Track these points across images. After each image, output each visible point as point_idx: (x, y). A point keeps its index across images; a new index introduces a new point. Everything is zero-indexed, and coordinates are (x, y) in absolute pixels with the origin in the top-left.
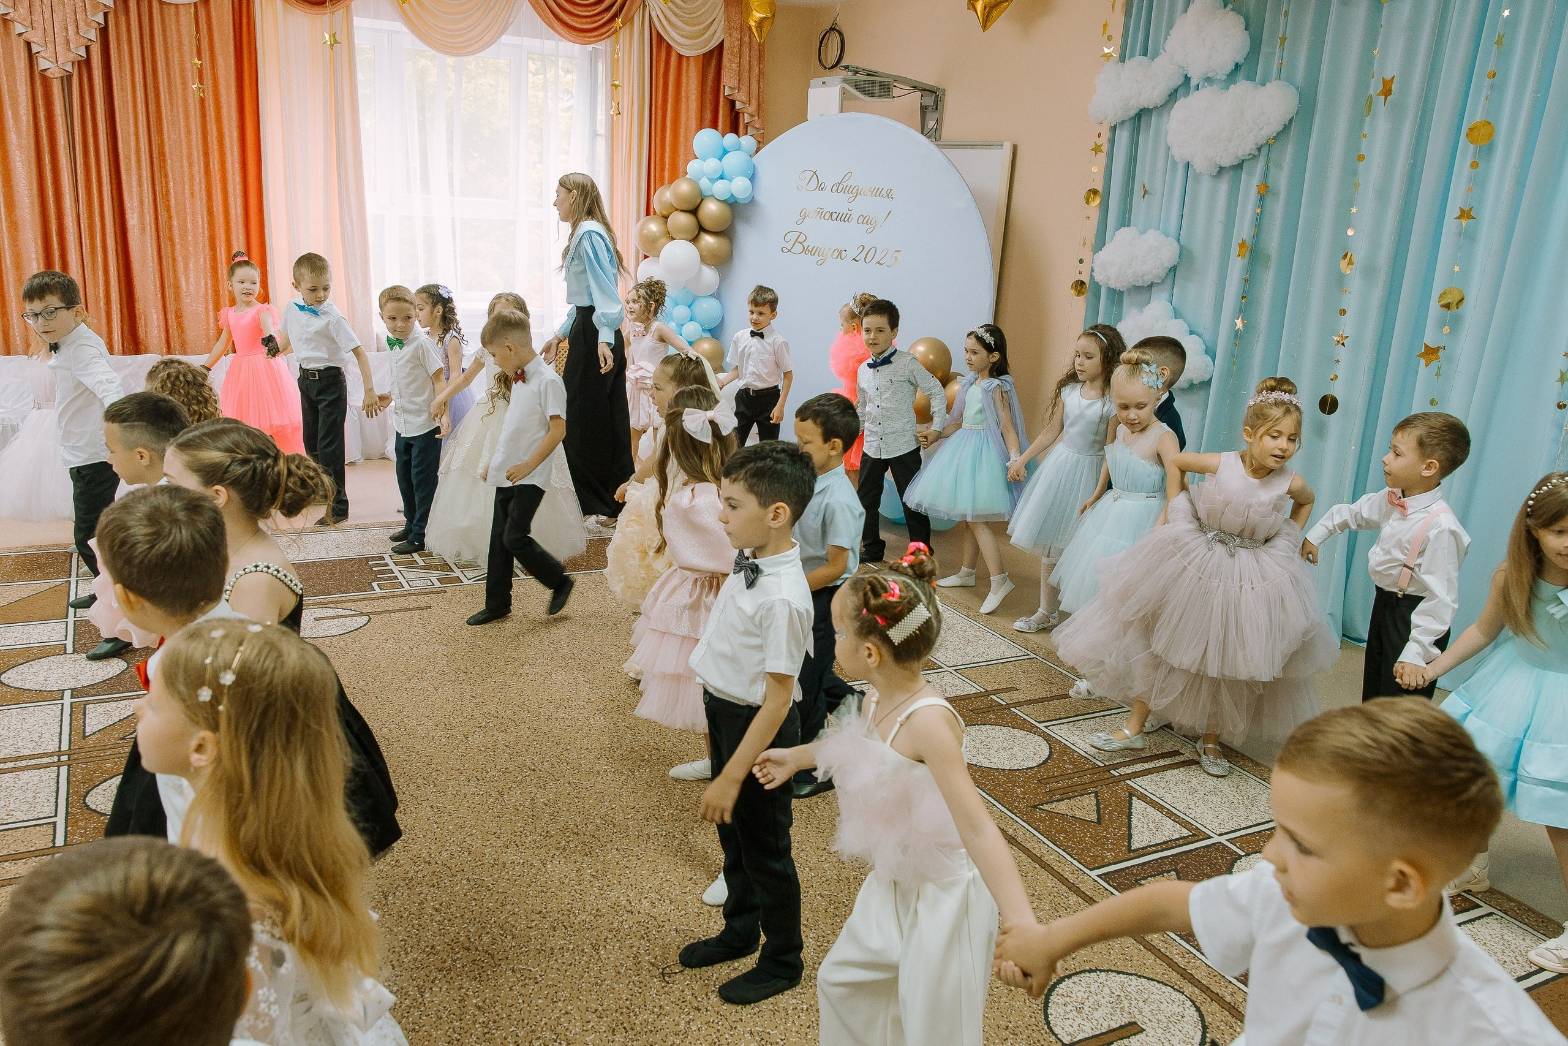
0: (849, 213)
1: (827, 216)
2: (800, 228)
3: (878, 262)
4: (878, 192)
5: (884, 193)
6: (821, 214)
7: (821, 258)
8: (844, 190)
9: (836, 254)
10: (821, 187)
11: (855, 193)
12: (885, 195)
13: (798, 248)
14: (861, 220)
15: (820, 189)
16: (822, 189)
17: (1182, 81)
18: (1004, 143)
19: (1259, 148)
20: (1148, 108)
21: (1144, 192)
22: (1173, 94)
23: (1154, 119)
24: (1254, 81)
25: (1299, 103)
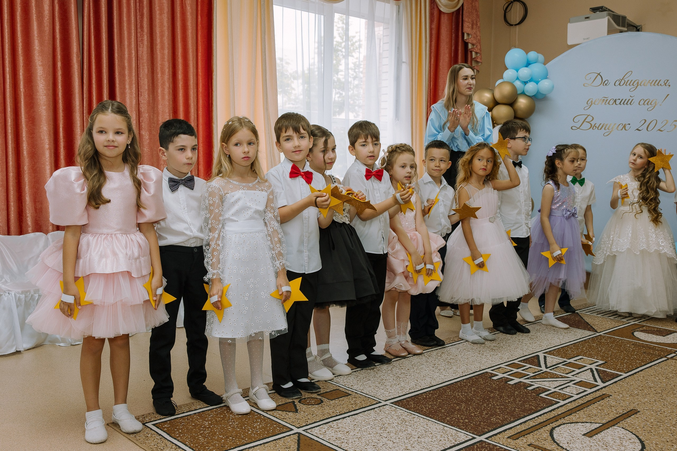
0: (631, 99)
1: (612, 102)
2: (588, 112)
3: (659, 130)
4: (657, 83)
5: (662, 83)
6: (606, 101)
7: (608, 130)
8: (626, 84)
9: (621, 127)
10: (604, 83)
11: (636, 84)
12: (663, 84)
13: (586, 126)
14: (642, 102)
15: (605, 84)
16: (606, 84)
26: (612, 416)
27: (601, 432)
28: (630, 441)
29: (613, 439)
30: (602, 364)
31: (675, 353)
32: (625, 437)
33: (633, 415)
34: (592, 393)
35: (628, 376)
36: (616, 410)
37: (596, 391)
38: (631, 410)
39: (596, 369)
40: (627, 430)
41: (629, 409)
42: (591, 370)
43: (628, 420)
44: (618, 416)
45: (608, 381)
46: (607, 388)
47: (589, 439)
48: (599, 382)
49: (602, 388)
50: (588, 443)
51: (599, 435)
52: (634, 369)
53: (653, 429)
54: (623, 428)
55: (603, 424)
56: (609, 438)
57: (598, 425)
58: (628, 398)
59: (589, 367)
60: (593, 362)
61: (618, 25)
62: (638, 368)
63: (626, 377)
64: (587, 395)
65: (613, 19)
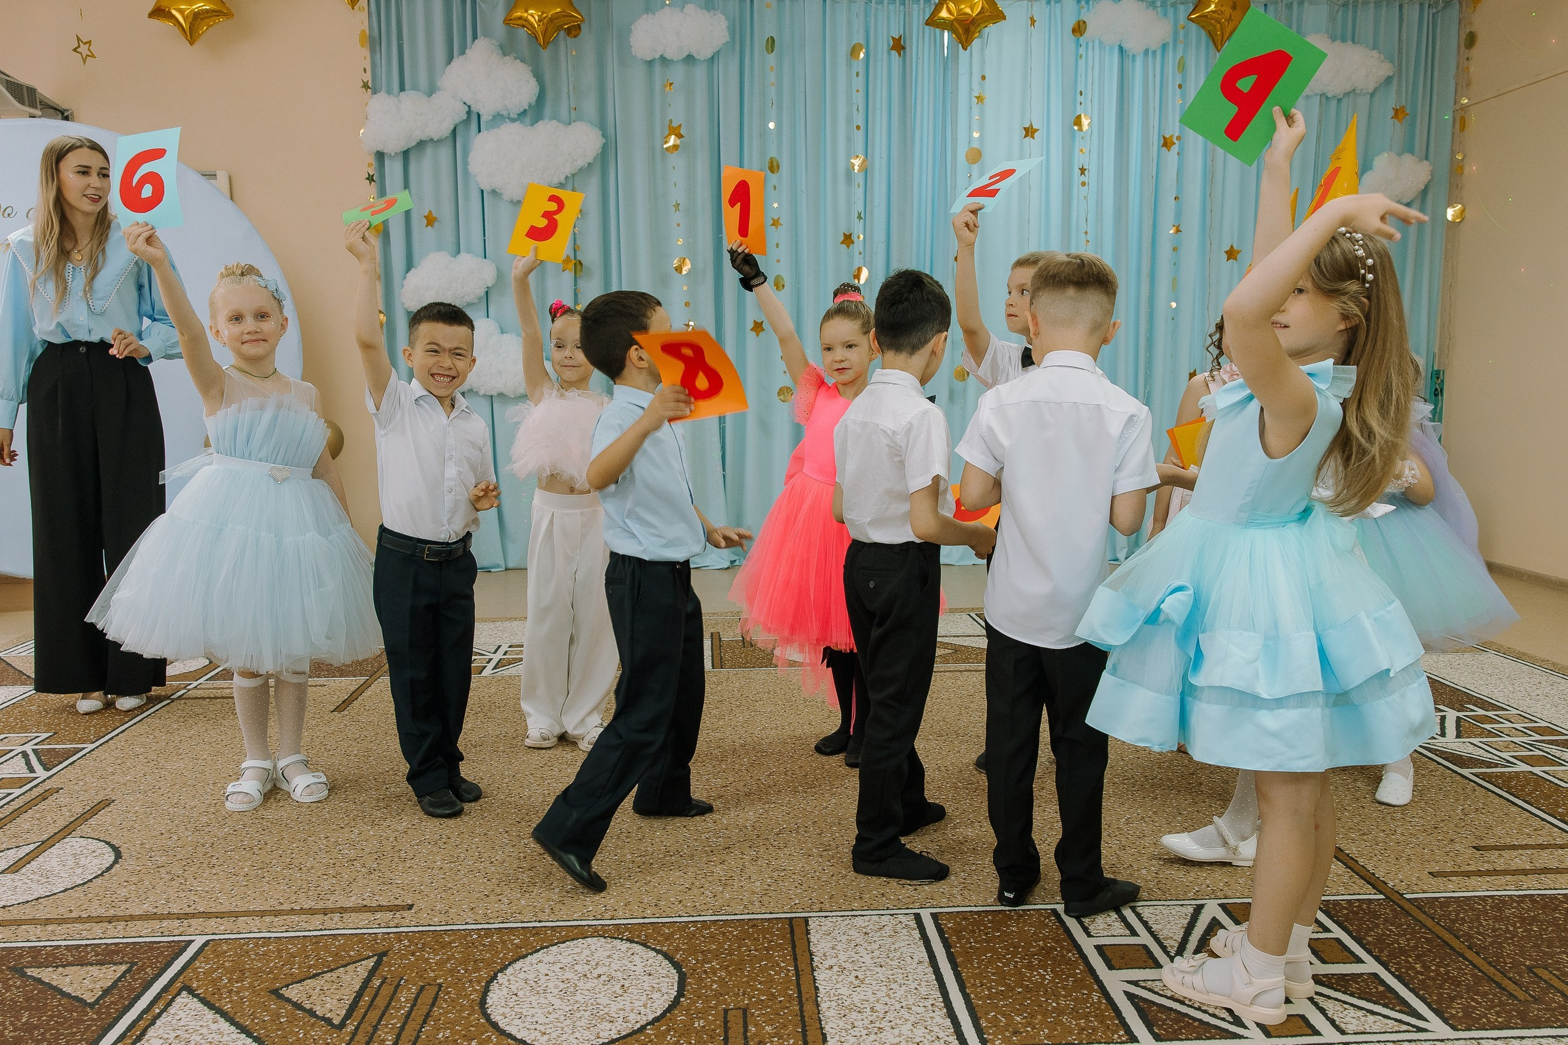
15: (6, 215)
16: (9, 215)
17: (465, 117)
18: (218, 173)
19: (567, 177)
20: (432, 140)
21: (431, 220)
22: (455, 129)
23: (429, 150)
24: (558, 121)
25: (604, 141)
26: (61, 823)
27: (37, 857)
28: (95, 854)
29: (62, 861)
30: (47, 738)
31: (185, 687)
32: (85, 851)
33: (103, 809)
34: (23, 794)
35: (97, 748)
36: (70, 811)
37: (31, 789)
38: (100, 803)
39: (34, 750)
40: (90, 838)
41: (96, 802)
42: (25, 755)
43: (93, 821)
44: (72, 819)
45: (58, 765)
46: (53, 779)
47: (13, 876)
48: (41, 773)
49: (44, 781)
50: (9, 883)
51: (33, 863)
52: (110, 732)
53: (138, 821)
54: (81, 837)
55: (43, 842)
56: (54, 862)
57: (32, 847)
58: (94, 785)
59: (21, 749)
60: (30, 739)
61: (22, 102)
62: (118, 728)
63: (93, 750)
64: (13, 800)
65: (7, 90)
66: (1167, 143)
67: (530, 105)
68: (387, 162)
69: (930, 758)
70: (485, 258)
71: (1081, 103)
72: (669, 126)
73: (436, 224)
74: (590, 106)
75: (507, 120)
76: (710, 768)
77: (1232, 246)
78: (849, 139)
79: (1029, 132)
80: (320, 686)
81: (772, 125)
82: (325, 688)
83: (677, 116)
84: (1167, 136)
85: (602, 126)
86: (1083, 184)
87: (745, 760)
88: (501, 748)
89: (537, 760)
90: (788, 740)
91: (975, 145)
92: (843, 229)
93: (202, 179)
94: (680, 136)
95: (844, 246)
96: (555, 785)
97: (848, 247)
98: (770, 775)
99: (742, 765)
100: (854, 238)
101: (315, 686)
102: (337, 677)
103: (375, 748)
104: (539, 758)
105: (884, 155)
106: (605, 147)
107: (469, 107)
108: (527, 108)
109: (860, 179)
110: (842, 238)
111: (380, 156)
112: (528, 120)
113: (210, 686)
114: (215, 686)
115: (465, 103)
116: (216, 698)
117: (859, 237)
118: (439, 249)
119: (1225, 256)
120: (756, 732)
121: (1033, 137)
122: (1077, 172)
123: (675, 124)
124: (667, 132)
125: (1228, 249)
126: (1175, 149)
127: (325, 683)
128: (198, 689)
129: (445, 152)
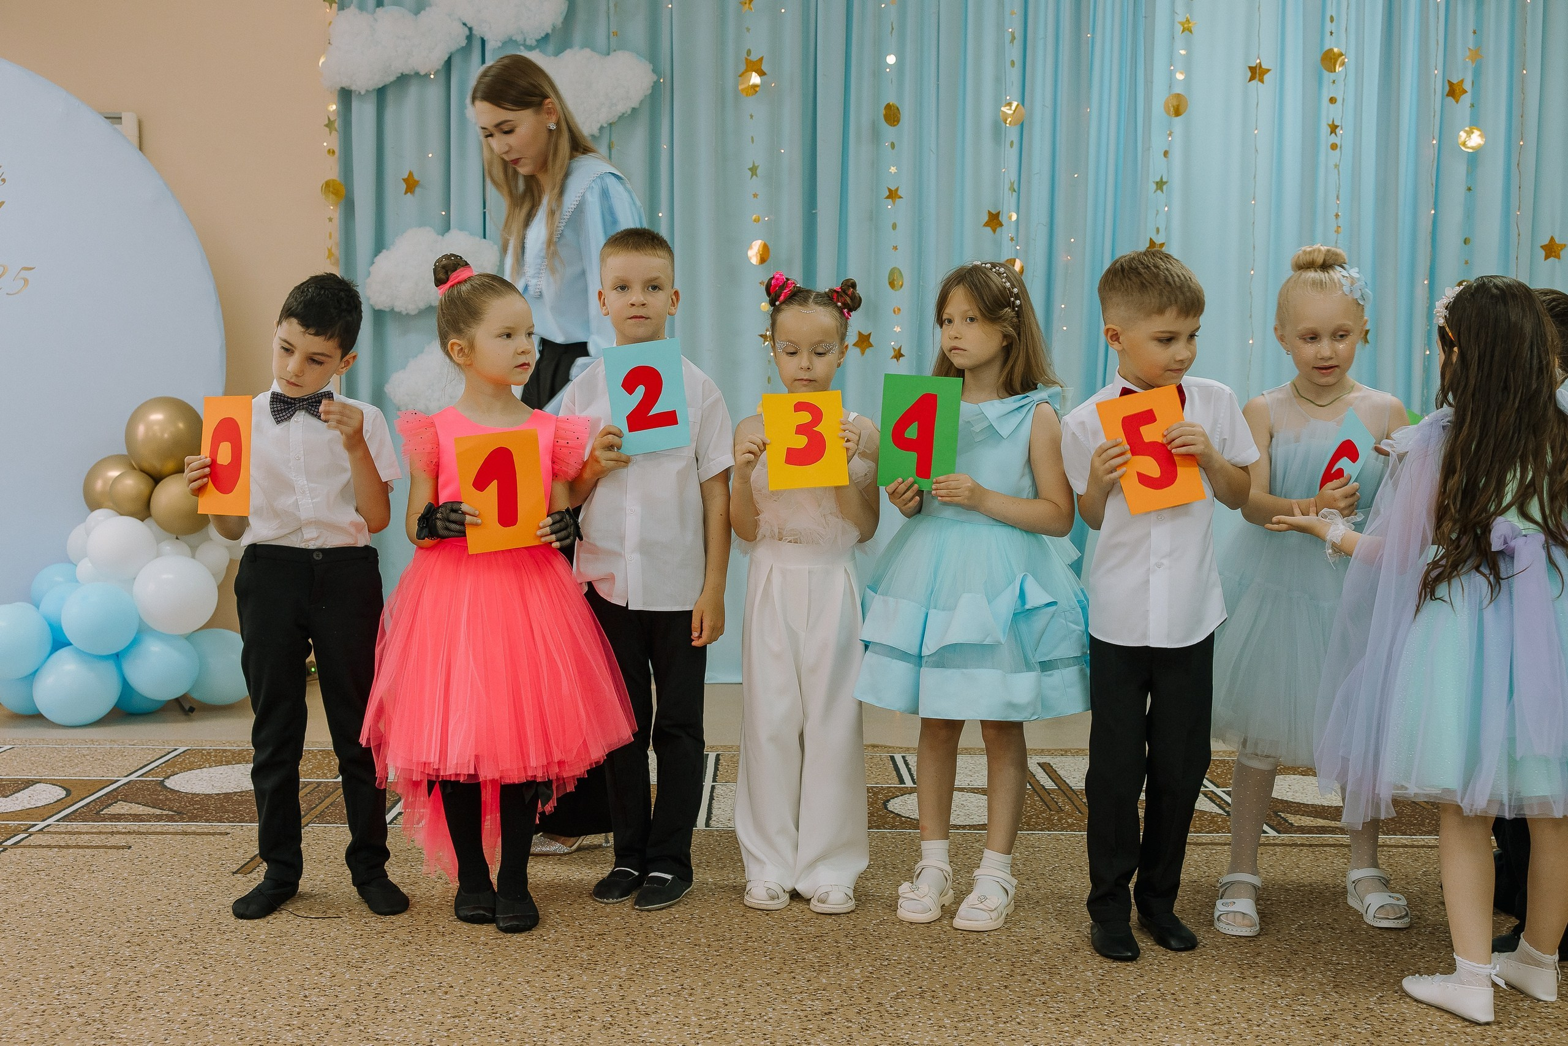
17: (464, 43)
18: (124, 115)
19: (601, 128)
20: (417, 74)
21: (411, 185)
22: (450, 58)
23: (413, 90)
24: (593, 49)
25: (655, 78)
31: (25, 831)
66: (1453, 91)
67: (554, 29)
68: (355, 104)
69: (1146, 978)
70: (485, 238)
71: (1331, 33)
72: (746, 59)
73: (418, 190)
74: (637, 30)
75: (522, 47)
76: (802, 982)
77: (1552, 239)
78: (999, 80)
79: (1256, 73)
80: (221, 834)
81: (891, 59)
82: (227, 838)
83: (758, 45)
84: (1455, 82)
85: (653, 57)
86: (1334, 147)
87: (857, 971)
88: (482, 938)
89: (537, 959)
90: (921, 942)
91: (1178, 90)
92: (987, 206)
93: (105, 124)
94: (761, 73)
95: (988, 229)
96: (563, 1001)
97: (994, 231)
98: (897, 997)
99: (853, 979)
100: (1003, 219)
101: (213, 834)
102: (246, 822)
103: (292, 931)
104: (540, 956)
105: (1048, 102)
106: (656, 87)
107: (470, 29)
108: (550, 31)
109: (1013, 134)
110: (986, 218)
111: (346, 96)
112: (551, 48)
113: (62, 829)
114: (69, 829)
115: (465, 24)
116: (68, 847)
117: (1010, 217)
118: (422, 224)
119: (1542, 253)
120: (870, 928)
121: (1262, 81)
122: (1325, 130)
123: (754, 57)
124: (743, 68)
125: (1546, 242)
126: (1466, 99)
127: (228, 831)
128: (45, 833)
129: (434, 94)
